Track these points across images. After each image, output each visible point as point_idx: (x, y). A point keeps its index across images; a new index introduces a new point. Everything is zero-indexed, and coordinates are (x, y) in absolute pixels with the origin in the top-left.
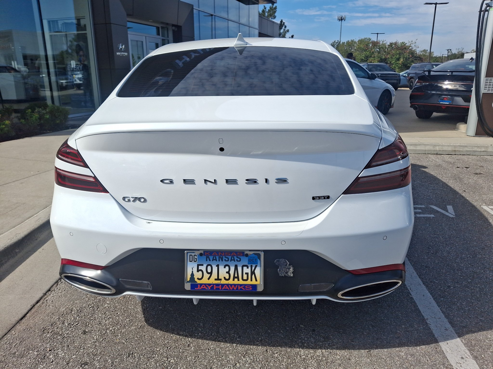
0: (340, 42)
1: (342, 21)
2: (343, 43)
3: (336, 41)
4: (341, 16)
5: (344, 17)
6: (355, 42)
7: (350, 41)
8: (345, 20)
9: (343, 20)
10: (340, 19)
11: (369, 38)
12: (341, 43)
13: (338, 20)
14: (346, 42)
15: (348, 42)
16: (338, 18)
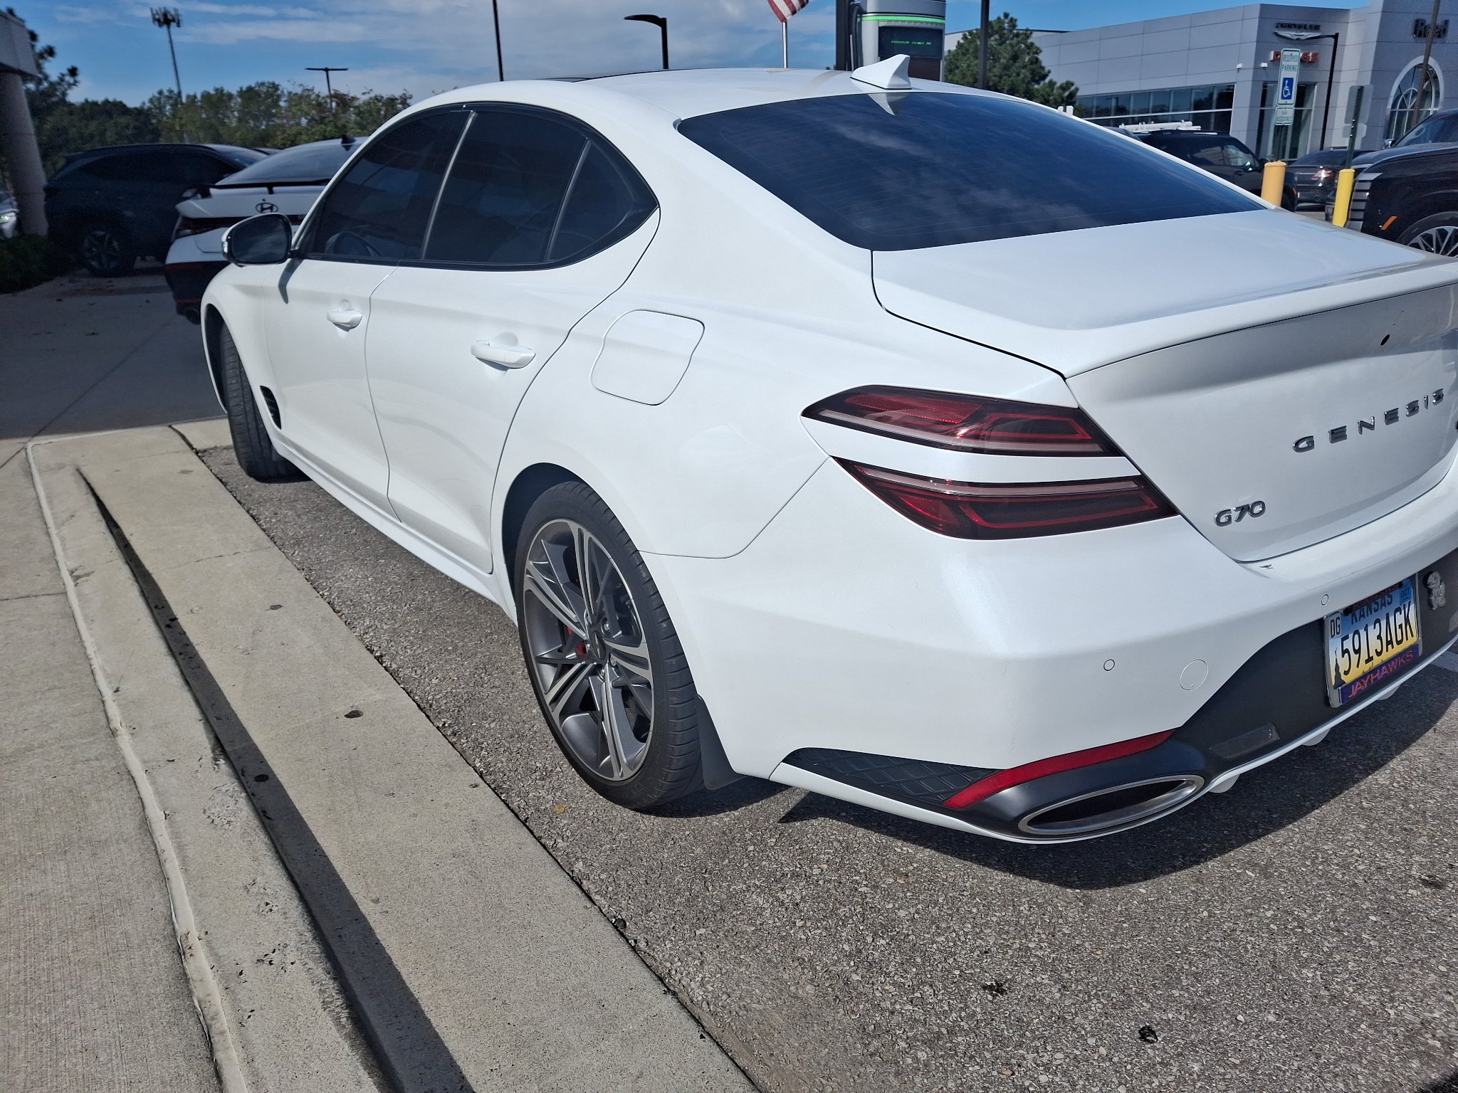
0: (180, 93)
1: (169, 27)
2: (192, 99)
3: (166, 93)
4: (163, 10)
5: (173, 13)
6: (230, 96)
7: (212, 92)
8: (179, 25)
9: (173, 25)
10: (162, 20)
11: (273, 84)
12: (184, 100)
13: (157, 23)
14: (199, 97)
15: (206, 96)
16: (153, 15)
